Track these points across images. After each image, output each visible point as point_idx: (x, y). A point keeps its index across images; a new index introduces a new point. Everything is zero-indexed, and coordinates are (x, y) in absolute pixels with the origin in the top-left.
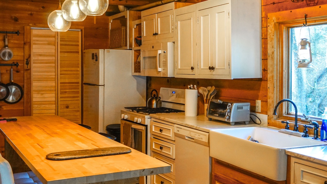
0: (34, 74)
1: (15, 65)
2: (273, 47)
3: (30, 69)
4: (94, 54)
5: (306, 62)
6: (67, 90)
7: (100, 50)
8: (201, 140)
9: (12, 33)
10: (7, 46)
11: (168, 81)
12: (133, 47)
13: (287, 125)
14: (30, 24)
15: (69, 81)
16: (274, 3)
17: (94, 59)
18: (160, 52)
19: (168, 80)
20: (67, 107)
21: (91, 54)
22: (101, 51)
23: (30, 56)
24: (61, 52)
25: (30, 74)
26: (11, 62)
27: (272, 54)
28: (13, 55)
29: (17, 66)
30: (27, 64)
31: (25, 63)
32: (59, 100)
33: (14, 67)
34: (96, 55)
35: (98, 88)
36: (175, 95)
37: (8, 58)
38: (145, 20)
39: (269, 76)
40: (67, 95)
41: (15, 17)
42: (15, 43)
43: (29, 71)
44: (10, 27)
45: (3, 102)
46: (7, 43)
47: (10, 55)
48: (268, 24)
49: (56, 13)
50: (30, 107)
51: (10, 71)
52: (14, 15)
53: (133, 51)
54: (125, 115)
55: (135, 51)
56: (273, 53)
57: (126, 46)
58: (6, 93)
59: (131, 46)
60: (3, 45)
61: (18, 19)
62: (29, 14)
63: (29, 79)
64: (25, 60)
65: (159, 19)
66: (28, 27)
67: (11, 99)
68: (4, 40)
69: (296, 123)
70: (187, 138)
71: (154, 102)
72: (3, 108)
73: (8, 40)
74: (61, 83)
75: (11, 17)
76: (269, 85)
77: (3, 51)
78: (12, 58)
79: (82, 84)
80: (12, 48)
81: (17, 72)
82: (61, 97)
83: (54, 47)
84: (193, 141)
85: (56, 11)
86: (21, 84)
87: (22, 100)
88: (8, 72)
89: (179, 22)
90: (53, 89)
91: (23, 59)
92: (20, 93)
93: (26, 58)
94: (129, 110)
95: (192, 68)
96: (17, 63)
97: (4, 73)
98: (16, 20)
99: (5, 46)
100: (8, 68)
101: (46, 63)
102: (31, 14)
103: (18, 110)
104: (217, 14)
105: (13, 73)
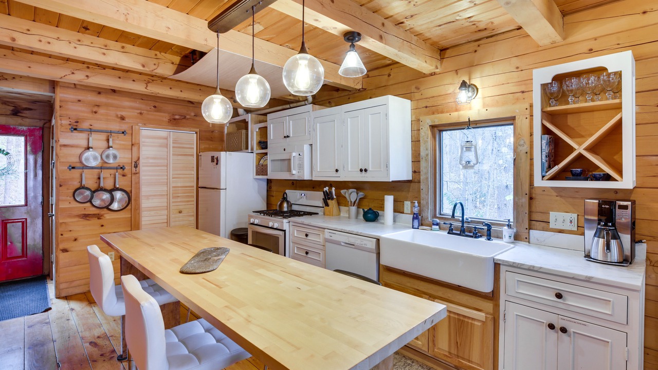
0: (143, 178)
1: (121, 168)
2: (427, 150)
3: (139, 173)
4: (214, 157)
5: (472, 164)
6: (179, 195)
7: (222, 152)
8: (365, 246)
9: (118, 133)
10: (112, 147)
11: (293, 184)
12: (255, 149)
13: (451, 227)
14: (139, 124)
15: (182, 185)
16: (426, 107)
17: (214, 162)
18: (294, 154)
19: (293, 182)
20: (180, 212)
21: (211, 158)
22: (223, 154)
23: (139, 159)
24: (173, 155)
25: (139, 178)
26: (116, 165)
27: (425, 156)
28: (118, 157)
29: (124, 169)
30: (136, 167)
31: (133, 166)
32: (171, 204)
33: (120, 171)
34: (217, 159)
35: (220, 192)
36: (305, 197)
37: (113, 160)
38: (272, 123)
39: (422, 178)
40: (179, 200)
41: (121, 115)
42: (120, 144)
43: (137, 175)
44: (115, 126)
45: (105, 209)
46: (111, 144)
47: (115, 157)
48: (421, 127)
49: (213, 98)
50: (139, 214)
51: (115, 175)
52: (120, 113)
53: (255, 154)
54: (256, 220)
55: (256, 154)
56: (427, 155)
57: (247, 148)
58: (110, 200)
59: (252, 149)
60: (107, 146)
61: (125, 117)
62: (138, 113)
63: (138, 183)
64: (133, 163)
65: (291, 121)
66: (137, 127)
67: (115, 206)
68: (108, 140)
69: (463, 224)
70: (343, 244)
71: (285, 205)
72: (105, 217)
73: (113, 140)
74: (173, 187)
75: (117, 116)
76: (422, 186)
77: (106, 153)
78: (118, 160)
79: (198, 187)
80: (117, 149)
81: (124, 176)
82: (173, 202)
83: (166, 149)
84: (353, 247)
85: (213, 96)
86: (128, 189)
87: (129, 207)
88: (112, 176)
89: (318, 124)
90: (165, 194)
91: (130, 162)
92: (127, 199)
93: (134, 160)
94: (257, 214)
95: (337, 171)
96: (124, 166)
97: (107, 177)
98: (123, 118)
99: (109, 147)
100: (112, 171)
101: (158, 166)
102: (141, 113)
103: (123, 218)
104: (370, 116)
105: (119, 177)
